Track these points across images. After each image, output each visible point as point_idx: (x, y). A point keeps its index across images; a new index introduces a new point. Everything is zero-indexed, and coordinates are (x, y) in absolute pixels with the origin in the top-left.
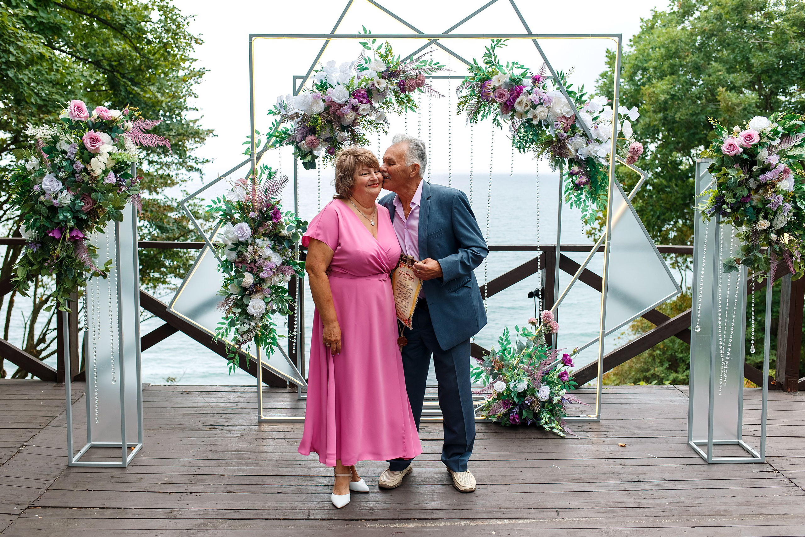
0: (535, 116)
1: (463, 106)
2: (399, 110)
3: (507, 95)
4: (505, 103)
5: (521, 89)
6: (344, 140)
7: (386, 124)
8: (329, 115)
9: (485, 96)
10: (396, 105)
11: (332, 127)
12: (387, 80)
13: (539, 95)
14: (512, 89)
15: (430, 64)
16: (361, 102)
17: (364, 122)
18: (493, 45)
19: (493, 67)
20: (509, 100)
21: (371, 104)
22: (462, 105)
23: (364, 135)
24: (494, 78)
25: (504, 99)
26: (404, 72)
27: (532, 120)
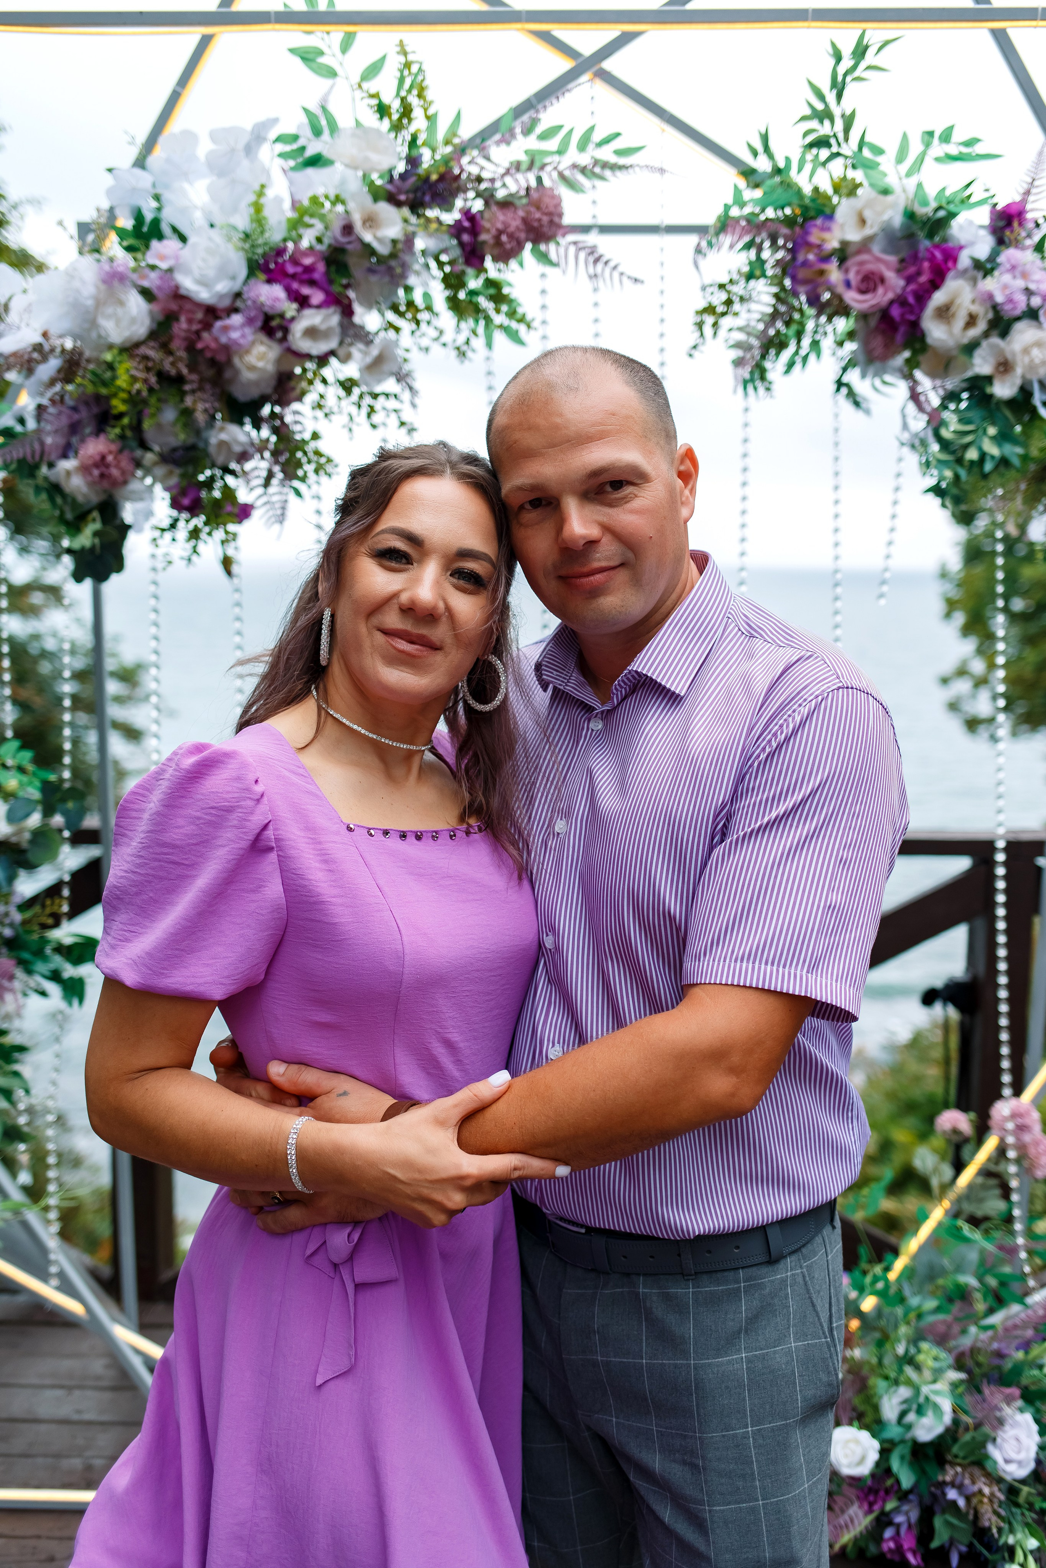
0: (1005, 366)
1: (715, 325)
2: (461, 339)
3: (896, 282)
4: (885, 315)
5: (951, 255)
6: (243, 457)
7: (406, 396)
8: (170, 353)
9: (805, 282)
10: (446, 318)
11: (182, 401)
12: (406, 211)
13: (1025, 275)
14: (914, 258)
15: (582, 146)
16: (303, 302)
17: (319, 386)
18: (841, 70)
19: (837, 168)
20: (900, 301)
21: (347, 312)
22: (709, 320)
23: (315, 436)
24: (844, 209)
25: (881, 297)
26: (479, 180)
27: (989, 379)
